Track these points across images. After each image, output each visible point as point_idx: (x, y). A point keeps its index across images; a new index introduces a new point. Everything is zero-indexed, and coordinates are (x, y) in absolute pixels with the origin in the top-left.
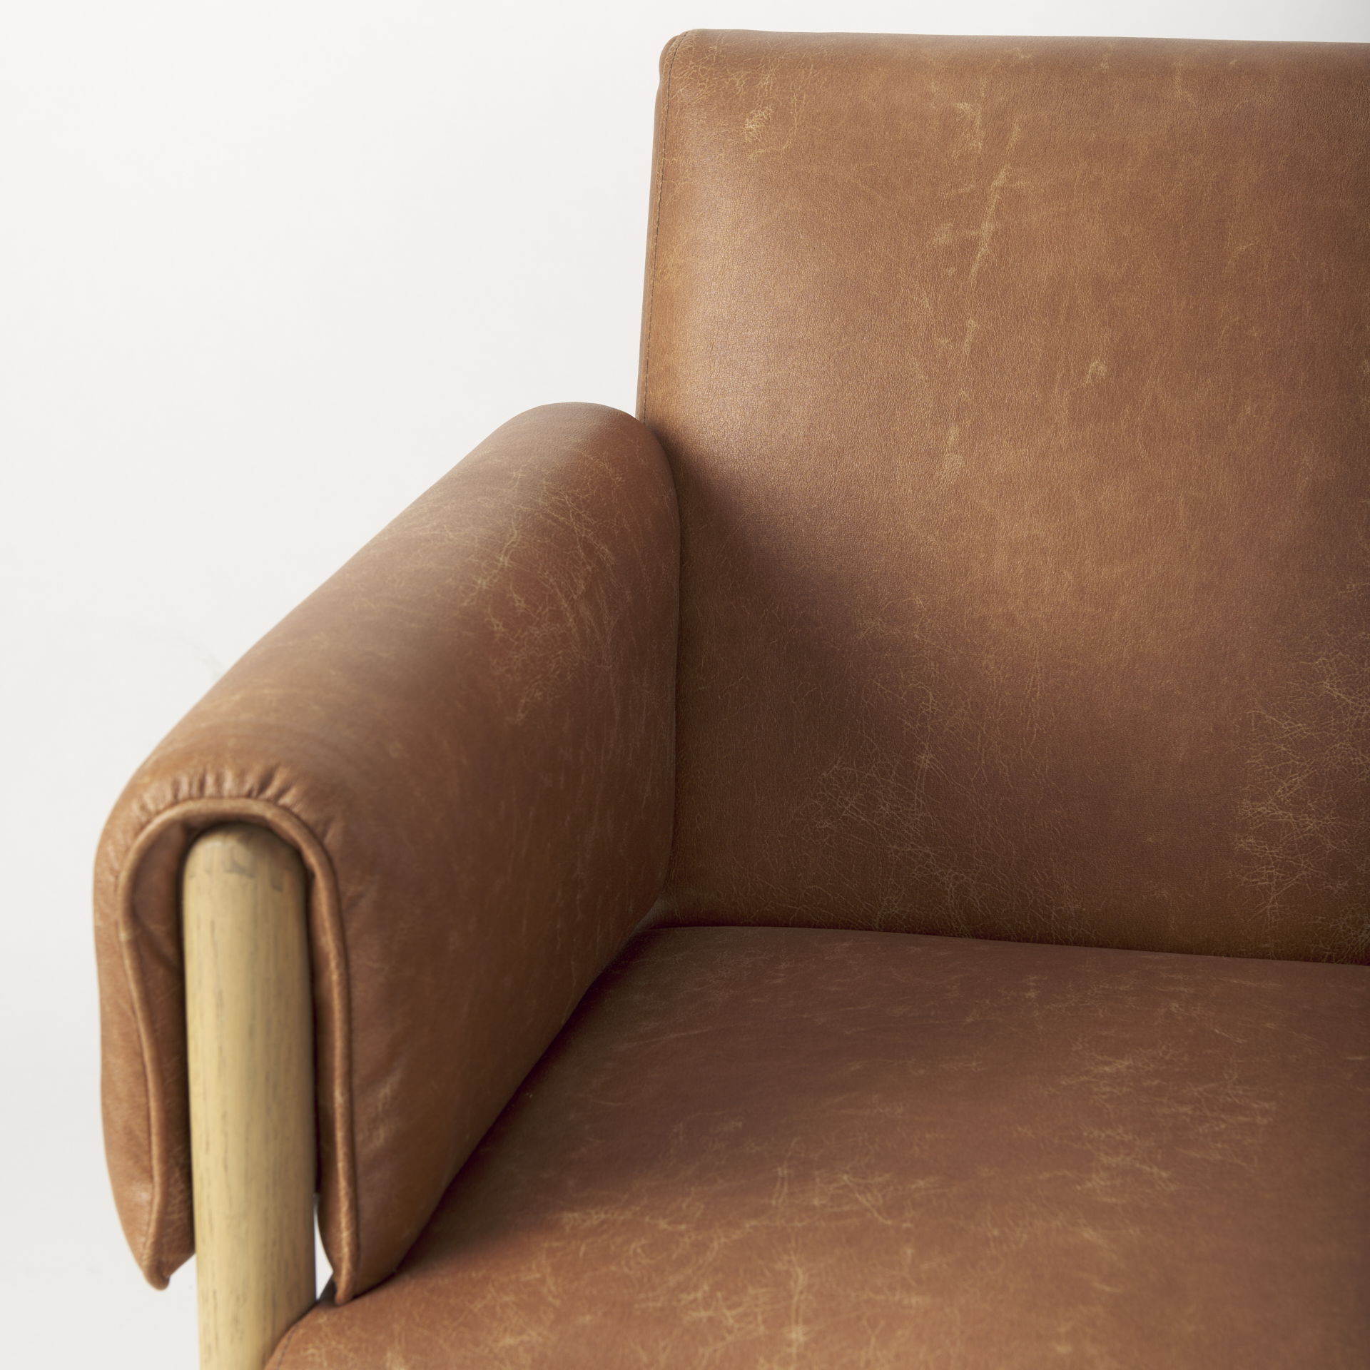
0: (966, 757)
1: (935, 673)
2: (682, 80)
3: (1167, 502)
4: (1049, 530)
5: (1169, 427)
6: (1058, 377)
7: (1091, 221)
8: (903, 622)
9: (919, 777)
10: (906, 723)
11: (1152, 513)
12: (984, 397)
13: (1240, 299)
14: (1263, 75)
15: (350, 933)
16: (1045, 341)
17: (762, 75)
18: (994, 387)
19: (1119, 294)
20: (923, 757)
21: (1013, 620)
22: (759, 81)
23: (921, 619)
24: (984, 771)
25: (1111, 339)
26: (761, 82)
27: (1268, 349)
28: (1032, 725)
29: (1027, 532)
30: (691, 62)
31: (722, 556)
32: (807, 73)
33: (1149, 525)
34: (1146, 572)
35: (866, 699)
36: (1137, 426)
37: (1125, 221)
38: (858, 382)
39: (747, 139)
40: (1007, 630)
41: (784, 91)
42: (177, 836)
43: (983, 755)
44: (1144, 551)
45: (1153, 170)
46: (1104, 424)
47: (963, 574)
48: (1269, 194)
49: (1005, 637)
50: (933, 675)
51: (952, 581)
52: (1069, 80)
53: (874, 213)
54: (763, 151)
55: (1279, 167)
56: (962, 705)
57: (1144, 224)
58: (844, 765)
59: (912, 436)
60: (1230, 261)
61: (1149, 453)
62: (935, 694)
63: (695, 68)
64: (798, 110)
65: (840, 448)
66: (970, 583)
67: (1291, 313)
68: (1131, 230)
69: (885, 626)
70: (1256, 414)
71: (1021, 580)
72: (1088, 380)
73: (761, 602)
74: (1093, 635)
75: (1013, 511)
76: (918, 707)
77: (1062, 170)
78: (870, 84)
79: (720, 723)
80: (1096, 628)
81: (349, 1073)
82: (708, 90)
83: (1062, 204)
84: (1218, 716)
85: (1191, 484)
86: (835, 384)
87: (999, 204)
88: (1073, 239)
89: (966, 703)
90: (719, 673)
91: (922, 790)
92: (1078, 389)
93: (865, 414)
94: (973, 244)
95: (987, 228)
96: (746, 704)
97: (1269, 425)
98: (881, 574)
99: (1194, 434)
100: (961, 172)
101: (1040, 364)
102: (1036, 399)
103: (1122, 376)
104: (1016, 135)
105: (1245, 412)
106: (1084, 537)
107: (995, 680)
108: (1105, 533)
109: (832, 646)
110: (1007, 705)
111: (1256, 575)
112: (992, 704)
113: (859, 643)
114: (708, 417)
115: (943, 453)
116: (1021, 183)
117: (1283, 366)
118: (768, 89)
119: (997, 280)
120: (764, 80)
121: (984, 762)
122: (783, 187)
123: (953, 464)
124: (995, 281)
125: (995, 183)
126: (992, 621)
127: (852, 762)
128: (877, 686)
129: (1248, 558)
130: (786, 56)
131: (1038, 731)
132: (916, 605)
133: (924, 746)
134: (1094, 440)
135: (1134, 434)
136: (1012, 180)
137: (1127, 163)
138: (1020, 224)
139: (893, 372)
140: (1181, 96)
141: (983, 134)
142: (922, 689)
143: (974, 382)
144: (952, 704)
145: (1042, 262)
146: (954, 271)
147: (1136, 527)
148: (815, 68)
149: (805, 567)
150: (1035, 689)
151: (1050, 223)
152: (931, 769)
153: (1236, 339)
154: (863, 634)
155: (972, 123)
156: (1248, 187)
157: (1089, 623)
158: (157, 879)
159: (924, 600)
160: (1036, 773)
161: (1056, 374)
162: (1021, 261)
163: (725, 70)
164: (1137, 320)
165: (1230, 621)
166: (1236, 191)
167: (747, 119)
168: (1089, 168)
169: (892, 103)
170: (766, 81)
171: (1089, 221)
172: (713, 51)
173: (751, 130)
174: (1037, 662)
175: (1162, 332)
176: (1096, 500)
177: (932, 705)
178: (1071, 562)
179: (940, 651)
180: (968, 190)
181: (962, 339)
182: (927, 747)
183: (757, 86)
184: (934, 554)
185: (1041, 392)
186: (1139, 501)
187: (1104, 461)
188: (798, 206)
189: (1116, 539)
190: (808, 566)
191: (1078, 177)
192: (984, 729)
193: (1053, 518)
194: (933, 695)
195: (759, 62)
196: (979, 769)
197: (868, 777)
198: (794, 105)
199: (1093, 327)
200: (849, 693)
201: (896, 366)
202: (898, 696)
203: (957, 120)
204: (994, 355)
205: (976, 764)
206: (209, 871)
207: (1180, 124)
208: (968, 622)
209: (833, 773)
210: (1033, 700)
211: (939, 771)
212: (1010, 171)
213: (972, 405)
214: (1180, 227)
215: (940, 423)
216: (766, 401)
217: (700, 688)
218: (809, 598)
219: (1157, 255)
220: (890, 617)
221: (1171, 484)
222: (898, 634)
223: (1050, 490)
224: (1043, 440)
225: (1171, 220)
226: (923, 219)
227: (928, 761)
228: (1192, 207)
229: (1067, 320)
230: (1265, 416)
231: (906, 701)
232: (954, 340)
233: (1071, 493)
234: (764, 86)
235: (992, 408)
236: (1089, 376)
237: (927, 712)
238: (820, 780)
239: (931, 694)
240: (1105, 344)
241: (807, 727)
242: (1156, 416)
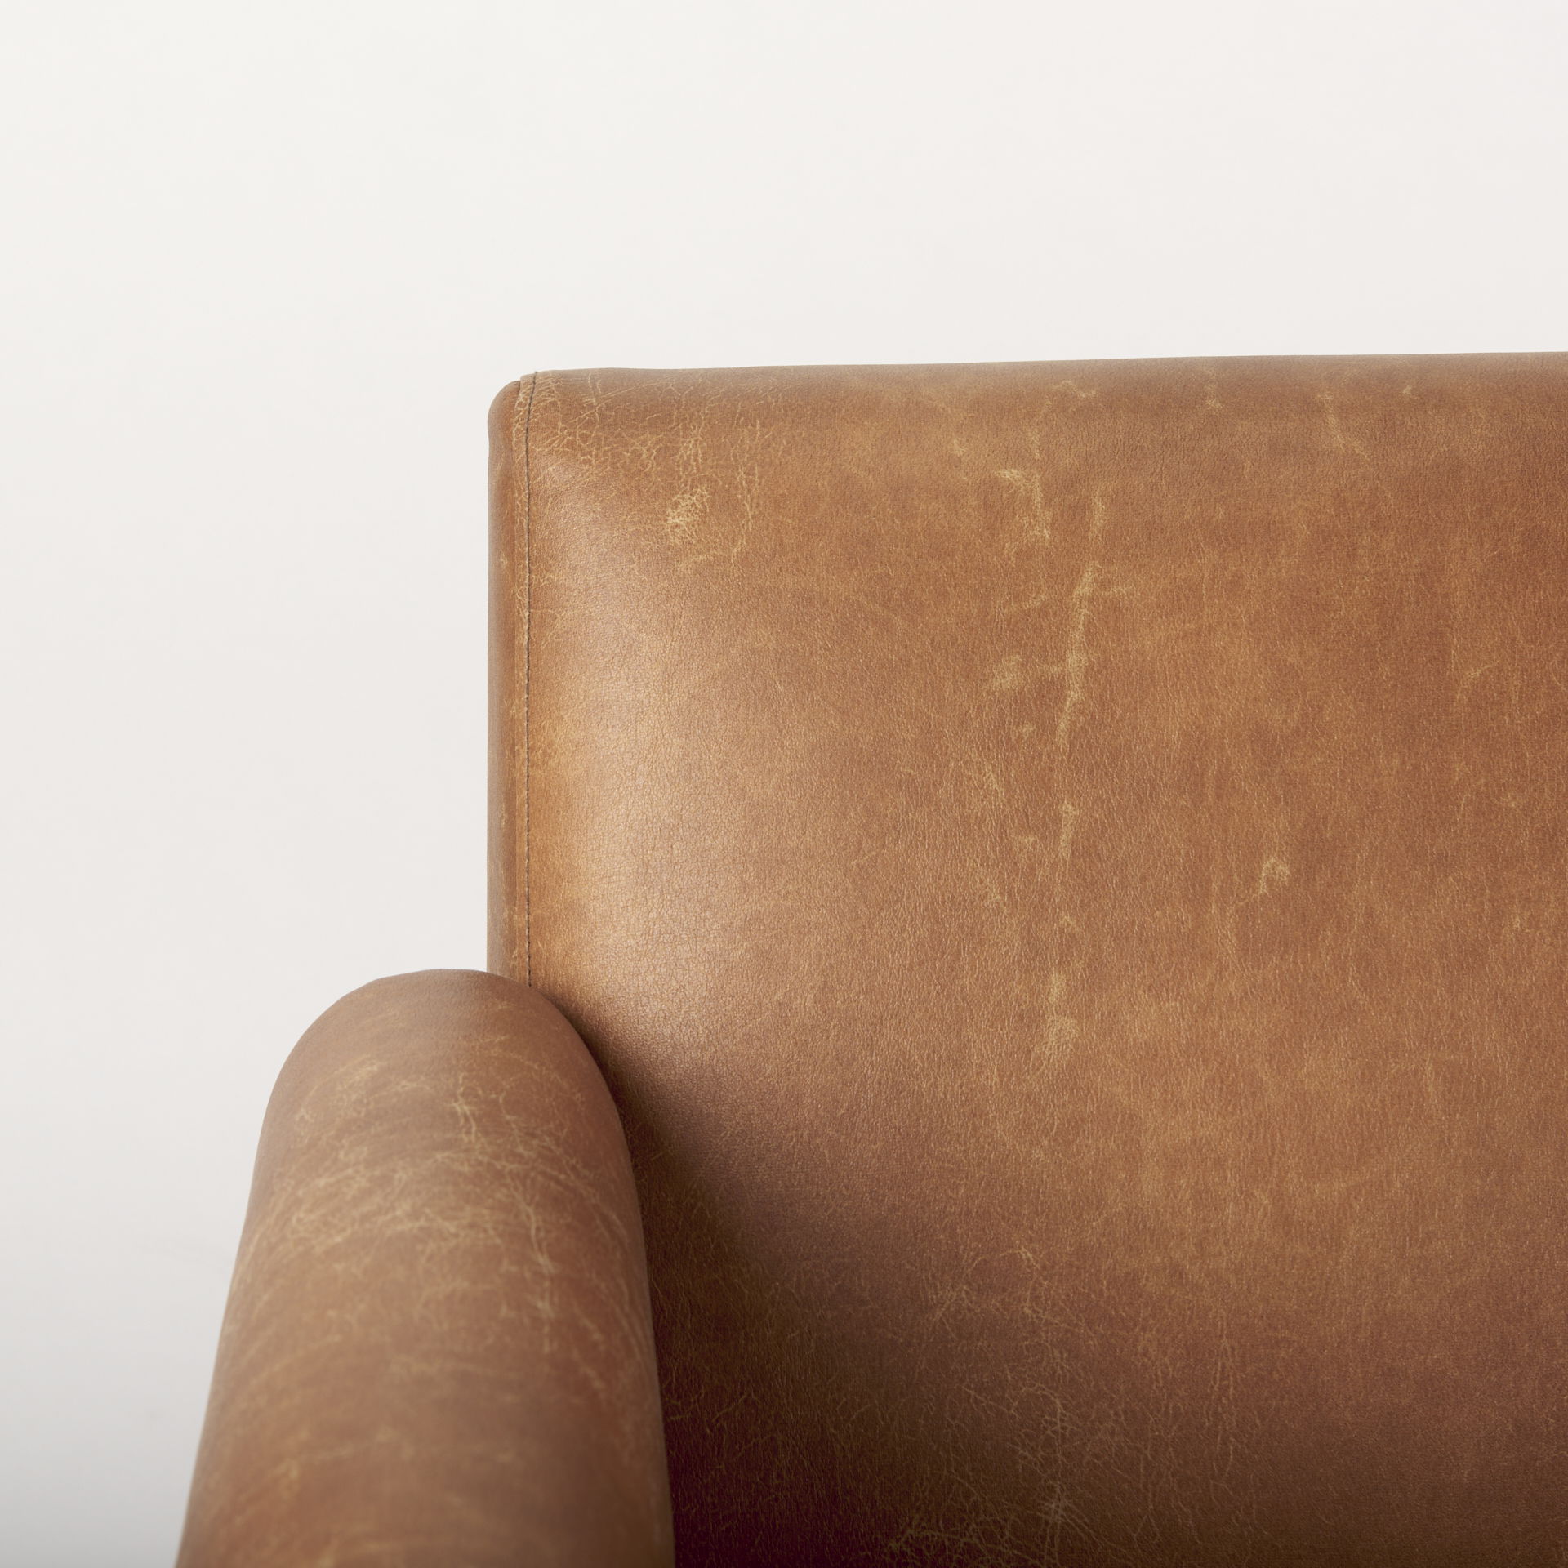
0: (1123, 1501)
1: (1062, 1368)
2: (550, 453)
3: (1406, 1072)
4: (1225, 1129)
5: (1397, 955)
6: (1215, 886)
7: (1237, 641)
8: (1004, 1290)
9: (1048, 1539)
10: (1021, 1452)
11: (1386, 1092)
12: (1100, 924)
13: (1483, 752)
14: (1459, 408)
16: (1188, 831)
17: (682, 439)
18: (1114, 907)
19: (1295, 753)
20: (1053, 1506)
21: (1181, 1274)
22: (678, 449)
23: (1032, 1282)
24: (1152, 1521)
25: (1290, 822)
26: (682, 451)
27: (1537, 826)
28: (1225, 1442)
29: (1190, 1133)
30: (561, 425)
31: (692, 1201)
32: (752, 434)
33: (1383, 1109)
34: (1385, 1184)
35: (953, 1418)
36: (1346, 957)
37: (1289, 640)
38: (895, 911)
39: (673, 540)
40: (1173, 1291)
41: (721, 462)
43: (1150, 1495)
44: (1379, 1152)
45: (1321, 560)
46: (1295, 957)
47: (1094, 1206)
48: (1504, 588)
49: (1170, 1304)
50: (1059, 1371)
51: (1078, 1219)
52: (1166, 427)
53: (893, 647)
54: (701, 558)
55: (1513, 547)
56: (1109, 1416)
57: (1319, 644)
58: (924, 1528)
59: (991, 992)
60: (1459, 694)
61: (1370, 997)
62: (1064, 1402)
63: (570, 434)
64: (749, 491)
65: (875, 1016)
66: (1107, 1220)
67: (1563, 768)
68: (1301, 653)
69: (974, 1298)
70: (1529, 929)
71: (1189, 1210)
72: (1262, 888)
73: (767, 1272)
74: (1310, 1291)
75: (1165, 1101)
76: (1039, 1424)
77: (1180, 566)
78: (856, 447)
79: (713, 1473)
80: (1314, 1279)
82: (599, 466)
83: (1187, 619)
84: (1520, 1406)
85: (1441, 1042)
86: (858, 917)
87: (1089, 623)
88: (1212, 672)
89: (1116, 1414)
90: (703, 1391)
91: (1054, 1559)
92: (1247, 904)
93: (912, 962)
94: (1058, 686)
95: (1075, 660)
96: (754, 1440)
97: (1551, 944)
98: (960, 1215)
99: (1437, 964)
100: (1022, 576)
101: (1184, 868)
102: (1183, 923)
103: (1314, 879)
104: (1100, 515)
105: (1511, 925)
106: (1282, 1135)
107: (1159, 1373)
108: (1315, 1127)
109: (890, 1336)
110: (1182, 1411)
111: (1558, 1180)
112: (1159, 1411)
113: (934, 1327)
114: (649, 979)
115: (1044, 1015)
116: (1116, 590)
117: (1561, 852)
118: (695, 460)
119: (1101, 741)
120: (687, 448)
121: (1151, 1507)
122: (741, 611)
123: (1061, 1032)
124: (1097, 742)
125: (1079, 591)
126: (1147, 1278)
127: (937, 1522)
128: (970, 1395)
129: (1543, 1154)
130: (711, 409)
131: (1236, 1450)
132: (1022, 1260)
133: (1053, 1487)
134: (1282, 981)
135: (1343, 969)
136: (1104, 584)
137: (1278, 551)
138: (1126, 651)
139: (950, 892)
140: (1344, 445)
141: (1049, 516)
142: (1044, 1396)
143: (1082, 901)
144: (1093, 1417)
145: (1168, 709)
146: (1031, 729)
147: (1361, 1115)
148: (763, 425)
149: (836, 1211)
150: (1225, 1382)
151: (1173, 648)
152: (1068, 1524)
153: (1483, 814)
154: (939, 1313)
155: (1029, 500)
156: (1469, 580)
157: (1302, 1271)
159: (1034, 1251)
160: (1237, 1519)
161: (1212, 882)
162: (1136, 709)
163: (620, 434)
164: (1328, 792)
165: (1524, 1254)
166: (1453, 586)
167: (670, 510)
168: (1221, 561)
169: (896, 473)
170: (690, 448)
171: (1233, 643)
172: (591, 406)
173: (677, 526)
174: (1225, 1339)
175: (1368, 808)
176: (1296, 1077)
177: (1062, 1421)
178: (1265, 1176)
179: (1067, 1331)
180: (1038, 603)
181: (1057, 834)
182: (1058, 1489)
183: (677, 457)
184: (1045, 1177)
185: (1189, 911)
186: (1363, 1074)
187: (1301, 1012)
188: (769, 640)
189: (1333, 1134)
190: (839, 1210)
191: (1206, 575)
192: (1148, 1453)
193: (1230, 1109)
194: (1062, 1404)
195: (672, 421)
196: (1145, 1517)
197: (965, 1544)
198: (741, 484)
199: (1260, 806)
200: (925, 1410)
201: (955, 884)
202: (1005, 1409)
203: (1005, 496)
204: (1109, 858)
205: (1139, 1510)
207: (1351, 488)
208: (1109, 1283)
209: (906, 1542)
210: (1224, 1400)
211: (1079, 1526)
212: (1099, 571)
213: (1082, 938)
214: (1376, 645)
215: (1035, 968)
216: (747, 950)
217: (672, 1418)
218: (846, 1260)
219: (1346, 690)
220: (981, 1283)
221: (1409, 1044)
222: (997, 1310)
223: (1222, 1064)
224: (1201, 986)
225: (1360, 635)
226: (973, 652)
227: (1061, 1512)
228: (1389, 614)
229: (1219, 797)
230: (1544, 931)
231: (1018, 1417)
232: (1043, 838)
233: (1254, 1067)
234: (688, 457)
235: (1115, 940)
236: (1263, 882)
237: (1055, 1432)
238: (885, 1554)
239: (1058, 1402)
240: (1283, 832)
241: (859, 1470)
242: (1375, 938)
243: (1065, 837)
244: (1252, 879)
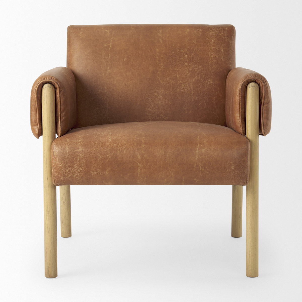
1: (108, 96)
3: (135, 74)
4: (121, 78)
6: (121, 60)
7: (123, 43)
8: (104, 90)
10: (105, 102)
13: (142, 51)
14: (142, 26)
15: (60, 94)
16: (119, 56)
18: (113, 62)
19: (127, 51)
23: (106, 90)
28: (120, 101)
29: (118, 78)
32: (87, 28)
33: (133, 77)
34: (133, 82)
35: (100, 100)
36: (131, 65)
37: (127, 43)
38: (96, 62)
39: (80, 36)
40: (117, 90)
41: (84, 30)
42: (42, 84)
44: (133, 80)
45: (130, 37)
48: (144, 39)
51: (110, 85)
54: (82, 37)
55: (145, 36)
57: (130, 43)
59: (103, 68)
60: (140, 46)
61: (132, 68)
65: (95, 70)
66: (112, 85)
70: (145, 63)
71: (118, 84)
74: (127, 90)
75: (116, 76)
77: (119, 37)
81: (60, 111)
83: (120, 41)
84: (143, 99)
85: (137, 72)
86: (93, 63)
87: (112, 41)
88: (121, 45)
89: (112, 99)
91: (107, 110)
92: (123, 62)
93: (97, 66)
94: (109, 46)
95: (111, 44)
97: (146, 65)
98: (101, 85)
99: (137, 66)
100: (107, 38)
101: (118, 59)
103: (128, 60)
104: (113, 33)
105: (143, 63)
106: (125, 79)
107: (116, 96)
108: (128, 78)
110: (117, 99)
111: (146, 82)
112: (115, 99)
113: (98, 93)
115: (107, 70)
118: (82, 30)
119: (112, 50)
122: (85, 41)
123: (109, 71)
125: (111, 39)
126: (115, 89)
128: (101, 98)
129: (145, 80)
132: (105, 88)
134: (126, 67)
136: (113, 38)
137: (127, 36)
138: (115, 43)
141: (109, 34)
142: (107, 98)
143: (111, 62)
144: (110, 99)
145: (118, 47)
146: (107, 49)
147: (131, 77)
150: (120, 97)
151: (118, 43)
152: (108, 108)
153: (141, 55)
155: (108, 32)
156: (141, 38)
158: (40, 89)
160: (121, 107)
162: (115, 47)
164: (130, 53)
165: (143, 87)
167: (80, 33)
168: (122, 37)
174: (121, 94)
175: (133, 55)
176: (126, 74)
178: (124, 82)
179: (109, 93)
180: (108, 40)
182: (108, 105)
184: (107, 82)
185: (119, 62)
186: (131, 74)
187: (127, 70)
188: (87, 43)
192: (115, 102)
198: (85, 32)
201: (101, 60)
202: (104, 99)
203: (106, 32)
204: (113, 58)
205: (114, 106)
206: (46, 87)
207: (133, 32)
208: (112, 90)
213: (111, 64)
215: (107, 66)
216: (85, 66)
219: (131, 46)
221: (135, 72)
222: (103, 92)
223: (121, 73)
224: (119, 68)
225: (133, 42)
226: (103, 43)
228: (135, 41)
229: (121, 54)
233: (123, 74)
235: (113, 64)
237: (107, 101)
238: (95, 110)
240: (126, 56)
242: (133, 64)
243: (109, 57)
244: (124, 60)
